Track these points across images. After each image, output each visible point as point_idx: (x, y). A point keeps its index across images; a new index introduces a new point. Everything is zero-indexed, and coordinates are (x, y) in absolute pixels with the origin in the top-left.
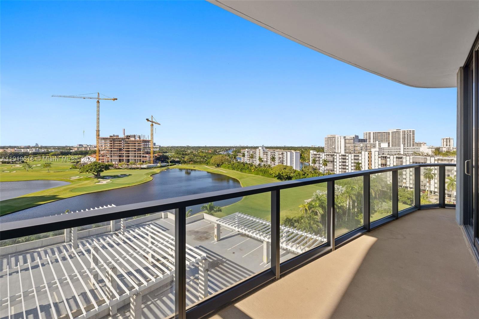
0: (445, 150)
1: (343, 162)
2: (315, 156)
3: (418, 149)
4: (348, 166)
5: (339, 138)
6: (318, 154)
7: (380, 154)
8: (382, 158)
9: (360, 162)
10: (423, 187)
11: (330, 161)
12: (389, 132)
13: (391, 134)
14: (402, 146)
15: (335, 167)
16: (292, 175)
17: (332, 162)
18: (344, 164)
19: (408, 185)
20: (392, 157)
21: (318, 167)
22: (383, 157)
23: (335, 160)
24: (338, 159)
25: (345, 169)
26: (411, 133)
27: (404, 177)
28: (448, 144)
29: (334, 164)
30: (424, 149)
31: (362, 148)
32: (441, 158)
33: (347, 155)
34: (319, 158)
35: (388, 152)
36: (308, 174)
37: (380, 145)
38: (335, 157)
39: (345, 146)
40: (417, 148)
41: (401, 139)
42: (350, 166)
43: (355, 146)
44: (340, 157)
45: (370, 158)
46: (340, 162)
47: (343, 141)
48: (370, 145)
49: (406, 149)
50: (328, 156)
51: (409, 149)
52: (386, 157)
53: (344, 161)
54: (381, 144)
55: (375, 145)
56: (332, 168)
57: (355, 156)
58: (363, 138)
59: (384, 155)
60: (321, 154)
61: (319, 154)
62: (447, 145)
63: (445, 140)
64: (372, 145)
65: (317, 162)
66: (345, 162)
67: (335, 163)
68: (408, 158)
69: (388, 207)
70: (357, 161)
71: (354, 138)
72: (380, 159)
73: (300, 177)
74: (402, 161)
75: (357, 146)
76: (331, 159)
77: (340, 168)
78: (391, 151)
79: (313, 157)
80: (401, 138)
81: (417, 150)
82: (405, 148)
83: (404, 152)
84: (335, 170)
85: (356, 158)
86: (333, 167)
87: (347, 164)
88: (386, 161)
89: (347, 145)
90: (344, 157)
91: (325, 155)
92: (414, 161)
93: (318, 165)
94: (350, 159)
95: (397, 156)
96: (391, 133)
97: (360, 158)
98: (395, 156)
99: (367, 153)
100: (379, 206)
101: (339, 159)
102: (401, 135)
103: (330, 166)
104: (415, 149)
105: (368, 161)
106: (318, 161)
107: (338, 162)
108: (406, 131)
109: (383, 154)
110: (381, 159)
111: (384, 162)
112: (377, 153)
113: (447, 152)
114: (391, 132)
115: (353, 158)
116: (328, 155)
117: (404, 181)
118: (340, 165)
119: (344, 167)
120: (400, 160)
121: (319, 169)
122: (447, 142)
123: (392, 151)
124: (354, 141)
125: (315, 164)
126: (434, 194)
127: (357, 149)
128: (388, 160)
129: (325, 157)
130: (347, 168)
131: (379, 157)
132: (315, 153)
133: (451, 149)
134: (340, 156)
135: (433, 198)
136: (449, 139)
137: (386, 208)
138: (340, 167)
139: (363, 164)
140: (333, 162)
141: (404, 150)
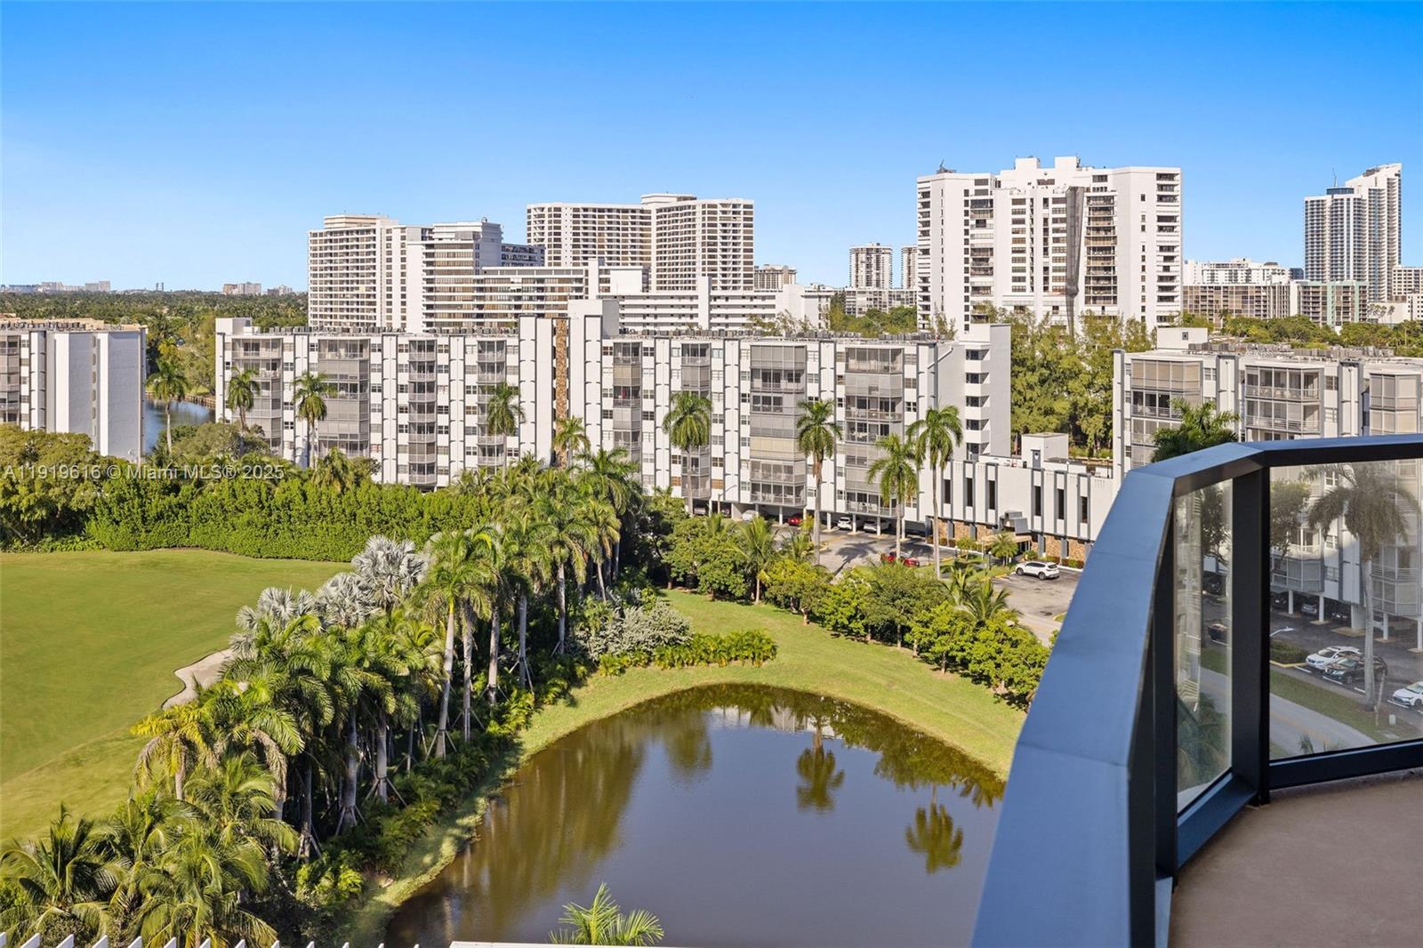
0: (861, 301)
1: (420, 388)
2: (252, 356)
3: (768, 302)
4: (446, 410)
5: (396, 235)
6: (267, 344)
7: (607, 330)
8: (620, 355)
9: (512, 380)
10: (793, 497)
11: (343, 387)
12: (645, 208)
13: (654, 220)
14: (702, 283)
15: (375, 418)
16: (83, 497)
17: (354, 388)
18: (426, 398)
19: (731, 496)
20: (662, 347)
21: (267, 428)
22: (625, 348)
23: (375, 379)
24: (390, 368)
25: (431, 428)
26: (740, 220)
27: (716, 451)
28: (874, 278)
29: (365, 405)
30: (793, 303)
31: (519, 298)
32: (858, 345)
33: (442, 340)
34: (274, 365)
35: (640, 320)
36: (200, 484)
37: (607, 281)
38: (375, 358)
39: (431, 290)
40: (764, 298)
41: (699, 247)
42: (457, 410)
43: (481, 289)
44: (404, 358)
45: (560, 353)
46: (401, 389)
47: (416, 253)
48: (561, 281)
49: (719, 302)
50: (329, 355)
51: (731, 302)
52: (636, 349)
53: (426, 378)
54: (613, 276)
55: (580, 280)
56: (354, 428)
57: (484, 347)
58: (525, 243)
59: (628, 339)
60: (288, 339)
61: (276, 344)
62: (868, 283)
63: (863, 257)
64: (569, 281)
65: (265, 393)
66: (431, 387)
67: (375, 398)
68: (732, 347)
69: (648, 632)
70: (493, 379)
71: (475, 235)
72: (608, 360)
73: (142, 505)
74: (706, 368)
75: (491, 289)
76: (353, 370)
77: (400, 429)
78: (656, 316)
79: (236, 360)
80: (699, 240)
81: (764, 307)
82: (715, 298)
83: (711, 316)
84: (375, 438)
85: (492, 357)
86: (364, 420)
87: (442, 400)
88: (637, 368)
89: (442, 282)
90: (425, 357)
91: (311, 347)
92: (756, 366)
93: (270, 413)
94: (457, 369)
95: (688, 340)
96: (654, 215)
97: (512, 360)
98: (677, 343)
99: (545, 325)
100: (611, 630)
101: (399, 368)
102: (699, 228)
103: (341, 420)
104: (756, 302)
105: (554, 376)
106: (266, 386)
107: (390, 389)
108: (720, 208)
109: (623, 332)
110: (616, 361)
111: (626, 375)
112: (594, 326)
113: (872, 313)
114: (653, 208)
115: (473, 359)
116: (333, 346)
117: (716, 473)
118: (401, 410)
119: (426, 418)
120: (699, 361)
121: (277, 442)
122: (869, 266)
123: (659, 311)
124: (477, 255)
125: (251, 406)
126: (834, 524)
127: (494, 307)
128: (647, 362)
129: (314, 356)
130: (442, 420)
131: (604, 351)
132: (248, 333)
133: (885, 298)
134: (399, 349)
135: (829, 551)
136: (877, 250)
137: (641, 638)
138: (404, 419)
139: (527, 392)
140: (360, 387)
141: (711, 307)
